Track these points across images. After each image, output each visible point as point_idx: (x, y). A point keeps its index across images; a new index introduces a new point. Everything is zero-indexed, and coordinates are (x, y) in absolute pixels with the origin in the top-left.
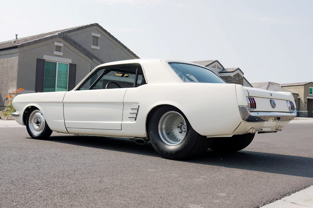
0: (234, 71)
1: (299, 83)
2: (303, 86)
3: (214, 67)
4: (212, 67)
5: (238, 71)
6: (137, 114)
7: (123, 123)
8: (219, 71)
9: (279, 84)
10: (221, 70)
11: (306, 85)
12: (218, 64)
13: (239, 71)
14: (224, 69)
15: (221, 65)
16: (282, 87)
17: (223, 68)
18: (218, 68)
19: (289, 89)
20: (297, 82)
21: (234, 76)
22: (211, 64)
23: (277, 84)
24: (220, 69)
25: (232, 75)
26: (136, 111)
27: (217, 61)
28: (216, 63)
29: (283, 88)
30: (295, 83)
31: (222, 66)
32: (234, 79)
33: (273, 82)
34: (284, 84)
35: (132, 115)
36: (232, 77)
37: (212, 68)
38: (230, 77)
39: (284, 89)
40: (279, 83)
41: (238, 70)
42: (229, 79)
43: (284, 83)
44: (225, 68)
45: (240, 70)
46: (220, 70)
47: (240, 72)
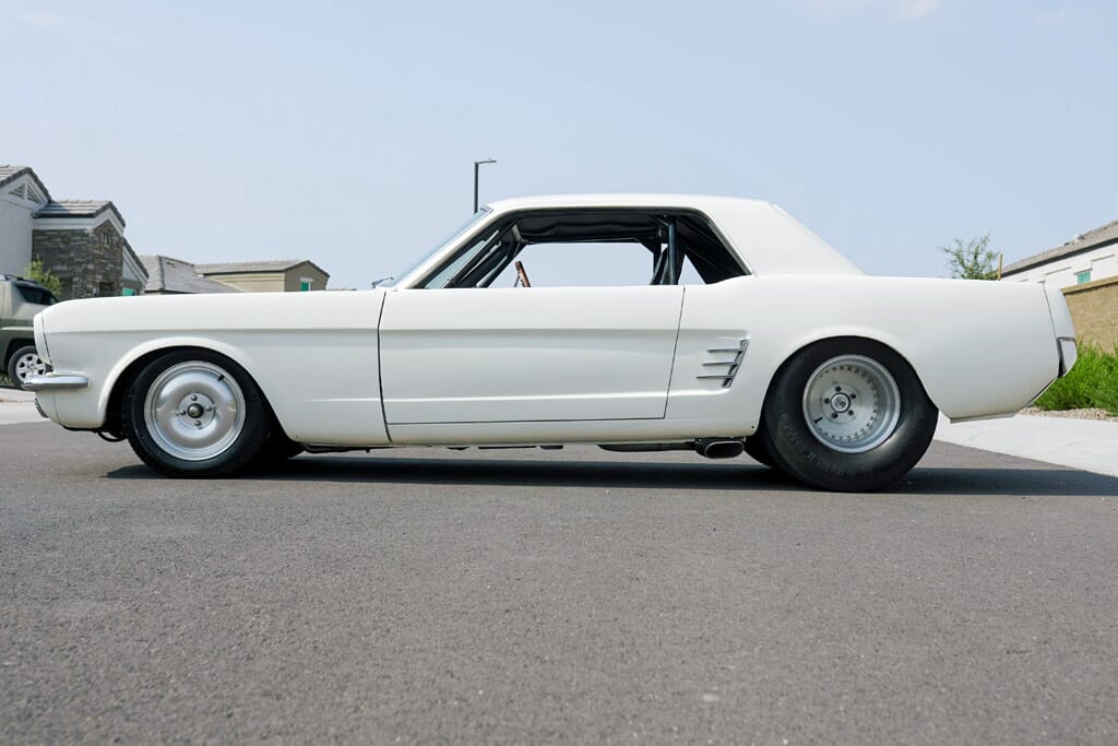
0: (98, 212)
1: (266, 264)
2: (283, 275)
3: (19, 193)
4: (11, 193)
5: (108, 215)
6: (734, 366)
7: (673, 397)
8: (36, 210)
9: (193, 265)
10: (42, 206)
11: (289, 272)
12: (33, 182)
13: (112, 212)
14: (50, 201)
15: (41, 186)
16: (205, 275)
17: (46, 200)
18: (33, 198)
19: (231, 285)
20: (259, 260)
21: (95, 230)
22: (9, 180)
23: (187, 264)
24: (36, 201)
25: (89, 226)
26: (731, 358)
27: (29, 171)
28: (26, 179)
29: (212, 278)
30: (252, 264)
31: (46, 192)
32: (94, 243)
33: (171, 256)
34: (212, 266)
35: (714, 368)
36: (87, 235)
37: (12, 196)
38: (81, 233)
39: (214, 282)
40: (191, 262)
41: (109, 211)
42: (75, 241)
43: (211, 262)
44: (53, 198)
45: (115, 211)
46: (36, 207)
47: (115, 216)
